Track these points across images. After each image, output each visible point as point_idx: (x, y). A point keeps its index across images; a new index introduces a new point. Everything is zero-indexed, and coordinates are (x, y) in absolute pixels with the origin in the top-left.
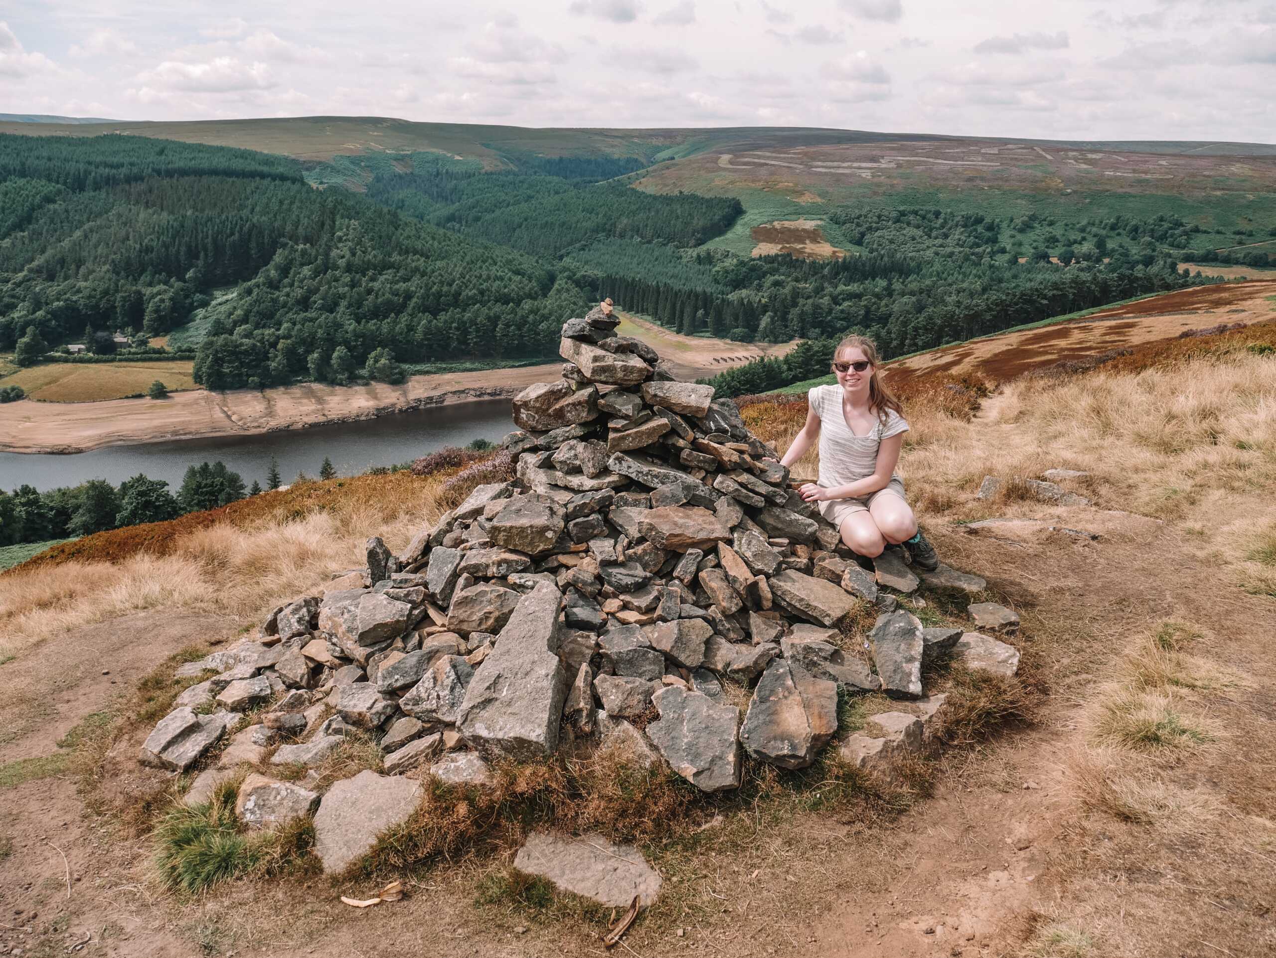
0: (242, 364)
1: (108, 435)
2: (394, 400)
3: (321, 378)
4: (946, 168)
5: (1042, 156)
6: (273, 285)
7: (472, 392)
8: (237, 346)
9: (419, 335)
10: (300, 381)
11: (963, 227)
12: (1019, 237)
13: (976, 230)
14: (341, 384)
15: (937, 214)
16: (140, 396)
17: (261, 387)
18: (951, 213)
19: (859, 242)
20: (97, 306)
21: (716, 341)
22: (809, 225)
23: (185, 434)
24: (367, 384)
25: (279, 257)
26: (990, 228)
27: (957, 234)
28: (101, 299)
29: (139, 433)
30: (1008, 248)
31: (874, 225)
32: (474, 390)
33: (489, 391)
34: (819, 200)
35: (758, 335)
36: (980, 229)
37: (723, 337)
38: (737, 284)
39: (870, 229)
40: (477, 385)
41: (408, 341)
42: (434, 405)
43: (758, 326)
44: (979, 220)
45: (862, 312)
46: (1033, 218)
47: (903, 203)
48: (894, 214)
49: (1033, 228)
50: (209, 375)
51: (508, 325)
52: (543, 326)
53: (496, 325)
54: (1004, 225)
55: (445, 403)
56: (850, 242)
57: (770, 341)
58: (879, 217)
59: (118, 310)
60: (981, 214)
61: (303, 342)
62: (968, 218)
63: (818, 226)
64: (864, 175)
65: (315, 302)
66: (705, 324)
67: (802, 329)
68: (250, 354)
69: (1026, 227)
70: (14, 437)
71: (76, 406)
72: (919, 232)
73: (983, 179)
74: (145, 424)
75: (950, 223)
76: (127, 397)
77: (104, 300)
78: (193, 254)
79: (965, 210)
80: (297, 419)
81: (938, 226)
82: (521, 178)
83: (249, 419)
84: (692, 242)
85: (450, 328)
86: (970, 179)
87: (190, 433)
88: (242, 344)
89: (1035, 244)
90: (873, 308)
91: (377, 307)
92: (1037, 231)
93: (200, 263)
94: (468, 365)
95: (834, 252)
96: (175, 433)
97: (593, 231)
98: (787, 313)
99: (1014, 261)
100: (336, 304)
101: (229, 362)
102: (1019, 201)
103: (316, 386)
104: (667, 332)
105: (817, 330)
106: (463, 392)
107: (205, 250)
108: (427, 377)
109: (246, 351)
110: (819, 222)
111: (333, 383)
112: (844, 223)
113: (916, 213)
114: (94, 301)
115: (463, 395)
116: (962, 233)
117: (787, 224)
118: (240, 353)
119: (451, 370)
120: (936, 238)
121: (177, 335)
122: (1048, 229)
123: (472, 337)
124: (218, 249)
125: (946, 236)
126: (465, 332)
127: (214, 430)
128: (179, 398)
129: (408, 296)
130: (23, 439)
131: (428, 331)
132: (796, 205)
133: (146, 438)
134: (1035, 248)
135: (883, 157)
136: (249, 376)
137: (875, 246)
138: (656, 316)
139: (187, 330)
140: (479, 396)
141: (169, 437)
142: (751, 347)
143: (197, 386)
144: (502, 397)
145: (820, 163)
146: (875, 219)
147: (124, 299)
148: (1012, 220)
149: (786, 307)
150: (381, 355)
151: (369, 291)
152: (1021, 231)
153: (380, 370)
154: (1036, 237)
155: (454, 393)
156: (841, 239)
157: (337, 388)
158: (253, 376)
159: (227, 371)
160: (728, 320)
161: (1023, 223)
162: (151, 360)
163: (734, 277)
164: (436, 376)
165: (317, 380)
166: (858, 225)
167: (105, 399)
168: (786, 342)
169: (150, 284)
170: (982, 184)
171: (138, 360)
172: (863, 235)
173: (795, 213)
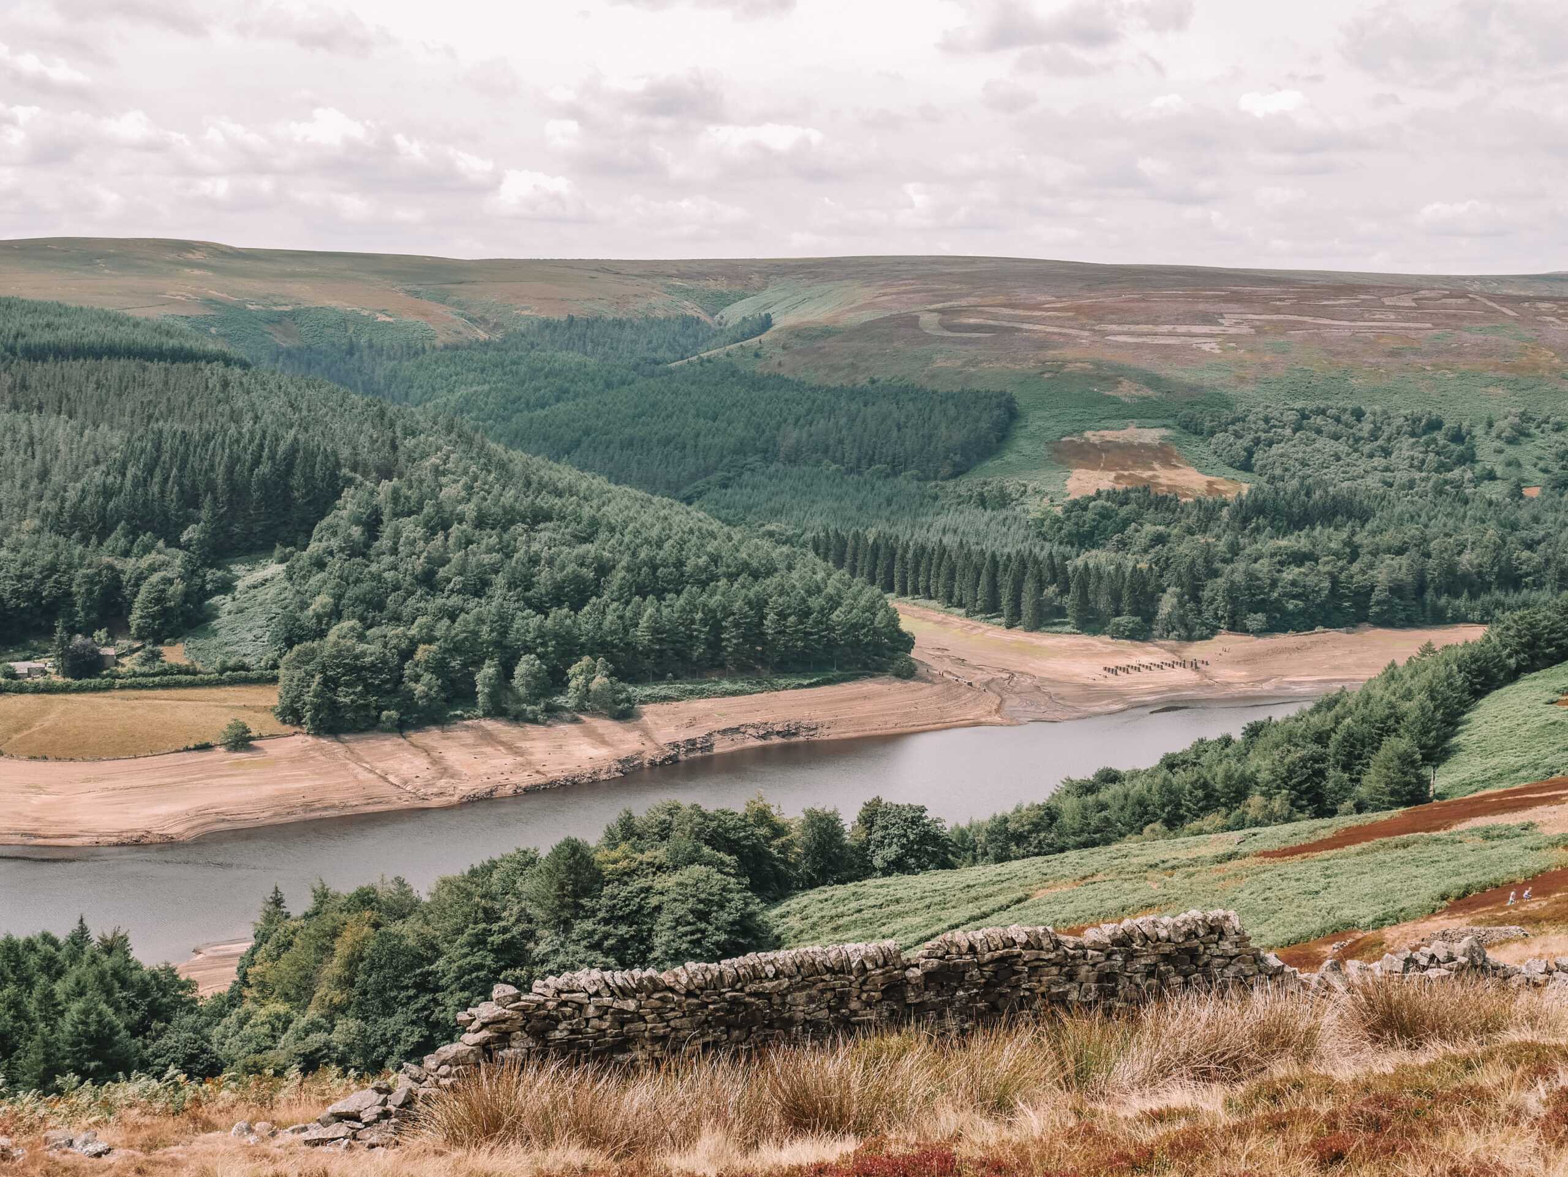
0: (368, 689)
1: (200, 813)
2: (637, 746)
3: (497, 711)
4: (1347, 333)
5: (1495, 311)
6: (359, 551)
7: (751, 731)
8: (356, 657)
9: (641, 634)
10: (462, 718)
11: (1413, 434)
12: (1511, 451)
13: (1434, 440)
14: (534, 721)
15: (1359, 415)
16: (205, 747)
17: (401, 727)
18: (1385, 412)
19: (1246, 466)
20: (34, 594)
21: (1085, 639)
22: (1151, 436)
23: (326, 808)
24: (575, 721)
25: (349, 504)
26: (1457, 437)
27: (1405, 449)
28: (42, 582)
29: (249, 808)
30: (1499, 471)
31: (1263, 436)
32: (753, 726)
33: (778, 728)
34: (1148, 392)
35: (1158, 629)
36: (1440, 437)
37: (1095, 633)
38: (1086, 539)
39: (1257, 441)
40: (757, 719)
41: (628, 644)
42: (699, 754)
43: (1156, 613)
44: (1435, 425)
45: (1327, 584)
46: (1525, 417)
47: (1294, 395)
48: (1291, 416)
49: (1528, 435)
50: (317, 709)
51: (782, 616)
52: (837, 616)
53: (763, 617)
54: (1479, 431)
55: (716, 750)
56: (1231, 465)
57: (1180, 638)
58: (1267, 420)
59: (79, 600)
60: (1435, 413)
61: (456, 649)
62: (1416, 420)
63: (1163, 438)
64: (1206, 347)
65: (449, 580)
66: (1061, 612)
67: (1233, 615)
68: (381, 671)
69: (1520, 434)
70: (37, 819)
71: (108, 766)
72: (1342, 447)
73: (1417, 352)
74: (251, 794)
75: (1387, 431)
76: (187, 749)
77: (50, 583)
78: (191, 500)
79: (1404, 408)
80: (501, 779)
81: (1365, 434)
82: (513, 355)
83: (419, 782)
84: (947, 470)
85: (693, 622)
86: (1394, 353)
87: (333, 807)
88: (364, 654)
89: (1541, 464)
90: (1343, 577)
91: (559, 587)
92: (1538, 442)
93: (205, 514)
94: (726, 685)
95: (1210, 484)
96: (307, 806)
97: (735, 452)
98: (1202, 587)
99: (1517, 493)
100: (486, 583)
101: (347, 684)
102: (1491, 390)
103: (489, 724)
104: (985, 626)
105: (1260, 616)
106: (736, 730)
107: (213, 490)
108: (665, 707)
109: (373, 665)
110: (1164, 432)
111: (518, 718)
112: (1212, 433)
113: (1323, 412)
114: (31, 583)
115: (739, 736)
116: (1413, 446)
117: (1109, 435)
118: (363, 668)
119: (702, 694)
120: (1371, 456)
121: (199, 643)
122: (1556, 437)
123: (731, 638)
124: (237, 492)
125: (1387, 453)
126: (717, 628)
127: (370, 799)
128: (273, 749)
129: (604, 569)
130: (57, 823)
131: (655, 630)
132: (1115, 401)
133: (265, 817)
134: (1545, 471)
135: (1221, 315)
136: (380, 709)
137: (1278, 472)
138: (951, 600)
139: (215, 633)
140: (763, 737)
141: (300, 815)
142: (1149, 647)
143: (288, 729)
144: (801, 739)
145: (1114, 327)
146: (1262, 425)
147: (90, 580)
148: (1490, 425)
149: (1195, 578)
150: (591, 670)
151: (534, 561)
152: (1511, 441)
153: (598, 697)
154: (1538, 452)
155: (724, 732)
156: (1213, 459)
157: (529, 727)
158: (387, 708)
159: (347, 700)
160: (1103, 603)
161: (1513, 427)
162: (179, 685)
163: (1074, 529)
164: (682, 705)
165: (487, 714)
166: (1238, 435)
167: (154, 752)
168: (1206, 638)
169: (126, 553)
170: (1420, 361)
171: (155, 686)
172: (1250, 453)
173: (1116, 417)
